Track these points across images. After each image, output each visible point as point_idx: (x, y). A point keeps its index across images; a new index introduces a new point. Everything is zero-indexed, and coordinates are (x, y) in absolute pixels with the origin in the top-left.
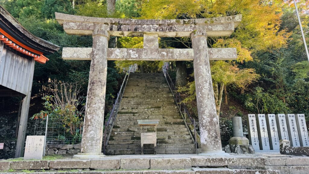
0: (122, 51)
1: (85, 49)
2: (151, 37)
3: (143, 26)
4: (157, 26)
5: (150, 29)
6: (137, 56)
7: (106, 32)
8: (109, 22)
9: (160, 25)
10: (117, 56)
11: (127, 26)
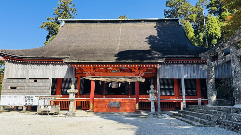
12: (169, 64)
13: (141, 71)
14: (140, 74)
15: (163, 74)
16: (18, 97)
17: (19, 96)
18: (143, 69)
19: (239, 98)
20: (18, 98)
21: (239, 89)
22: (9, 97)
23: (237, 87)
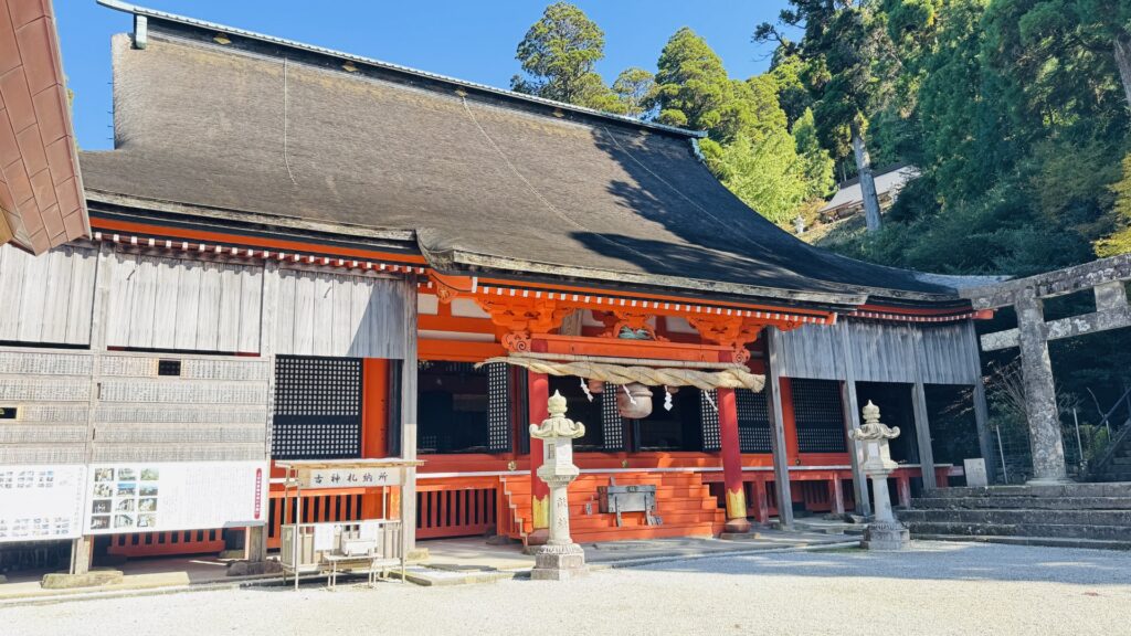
0: (1063, 324)
1: (1009, 332)
2: (1107, 289)
3: (1088, 276)
4: (1112, 270)
5: (1100, 278)
6: (1088, 327)
7: (1031, 300)
8: (1032, 284)
9: (1116, 267)
10: (1057, 333)
11: (1062, 283)
13: (740, 341)
14: (734, 355)
15: (787, 359)
16: (37, 477)
18: (745, 331)
20: (36, 481)
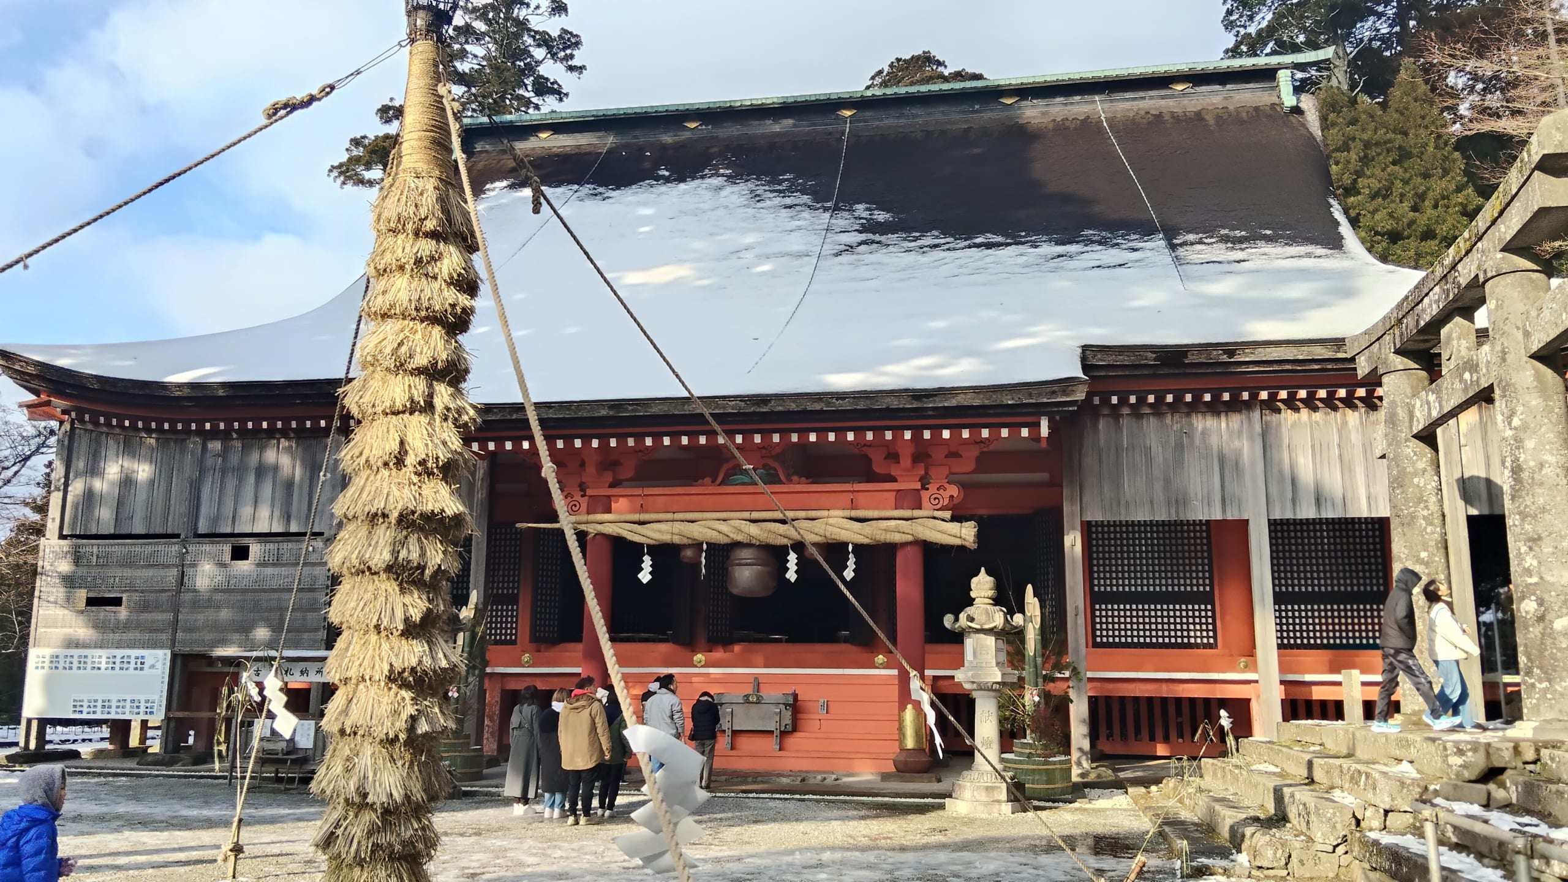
3: (1424, 304)
7: (1392, 357)
12: (1153, 414)
13: (939, 474)
14: (925, 495)
15: (1106, 489)
16: (133, 661)
17: (134, 653)
18: (954, 455)
19: (1541, 668)
20: (132, 665)
21: (1541, 602)
22: (75, 665)
23: (1528, 585)
